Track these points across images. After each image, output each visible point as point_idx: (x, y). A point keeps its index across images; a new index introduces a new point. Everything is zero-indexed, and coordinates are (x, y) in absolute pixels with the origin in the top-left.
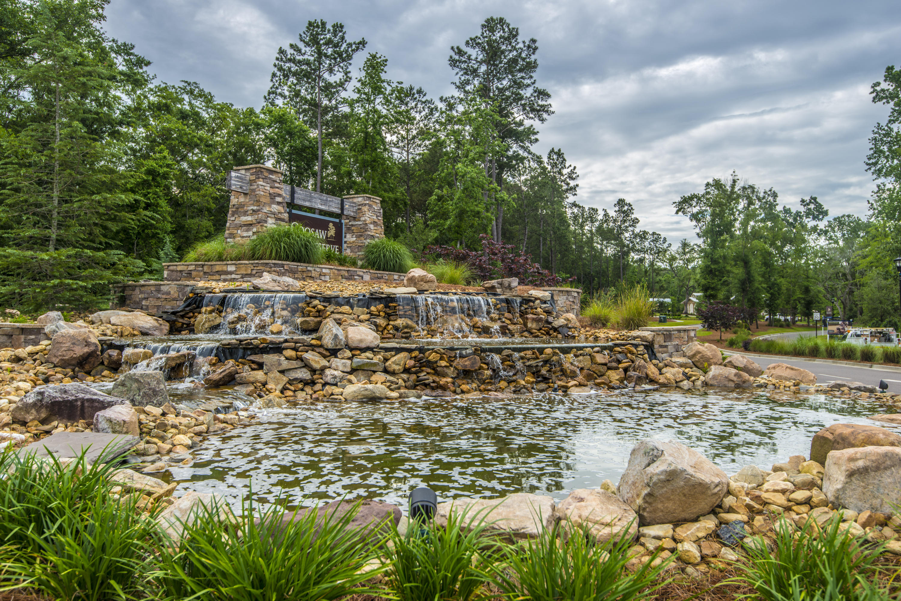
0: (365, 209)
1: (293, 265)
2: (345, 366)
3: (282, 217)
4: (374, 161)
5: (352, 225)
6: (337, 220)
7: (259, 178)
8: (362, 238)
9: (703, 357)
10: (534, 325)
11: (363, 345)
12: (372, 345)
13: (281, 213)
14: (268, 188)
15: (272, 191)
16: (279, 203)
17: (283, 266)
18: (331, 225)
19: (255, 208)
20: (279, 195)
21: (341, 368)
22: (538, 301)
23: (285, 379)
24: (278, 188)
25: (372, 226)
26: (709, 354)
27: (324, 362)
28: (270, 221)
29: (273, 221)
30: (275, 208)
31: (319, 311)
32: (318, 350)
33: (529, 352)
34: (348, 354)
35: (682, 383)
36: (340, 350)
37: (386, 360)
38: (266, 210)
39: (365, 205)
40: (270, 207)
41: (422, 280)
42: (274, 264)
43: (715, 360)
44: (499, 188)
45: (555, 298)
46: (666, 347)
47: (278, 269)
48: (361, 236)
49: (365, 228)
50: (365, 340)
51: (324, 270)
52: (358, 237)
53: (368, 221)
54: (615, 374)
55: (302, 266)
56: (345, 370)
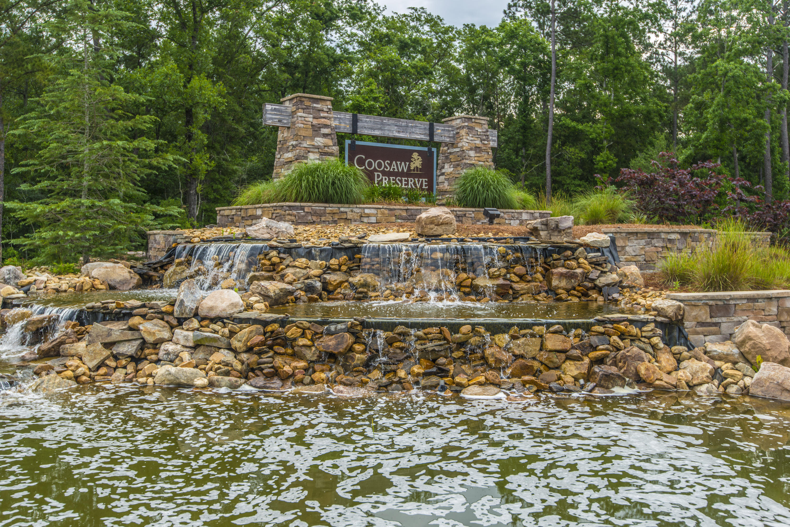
0: (463, 132)
1: (318, 207)
2: (187, 340)
3: (330, 151)
4: (616, 68)
5: (450, 153)
6: (426, 149)
7: (298, 109)
8: (459, 168)
9: (754, 346)
10: (563, 283)
11: (213, 314)
12: (224, 314)
13: (328, 146)
14: (311, 120)
15: (315, 122)
16: (325, 135)
17: (302, 208)
18: (415, 155)
19: (294, 143)
20: (326, 126)
21: (182, 342)
22: (581, 249)
23: (106, 353)
24: (324, 118)
25: (472, 153)
26: (765, 341)
27: (166, 334)
28: (311, 156)
29: (317, 156)
30: (319, 141)
31: (273, 264)
32: (166, 318)
33: (435, 330)
34: (195, 323)
35: (699, 388)
36: (186, 319)
37: (232, 333)
38: (306, 144)
39: (463, 127)
40: (313, 140)
41: (432, 223)
42: (289, 207)
43: (773, 353)
44: (779, 85)
45: (619, 243)
46: (717, 324)
47: (295, 212)
48: (458, 165)
49: (462, 155)
50: (217, 307)
51: (367, 211)
52: (456, 166)
53: (466, 146)
54: (573, 368)
55: (331, 208)
56: (188, 344)
